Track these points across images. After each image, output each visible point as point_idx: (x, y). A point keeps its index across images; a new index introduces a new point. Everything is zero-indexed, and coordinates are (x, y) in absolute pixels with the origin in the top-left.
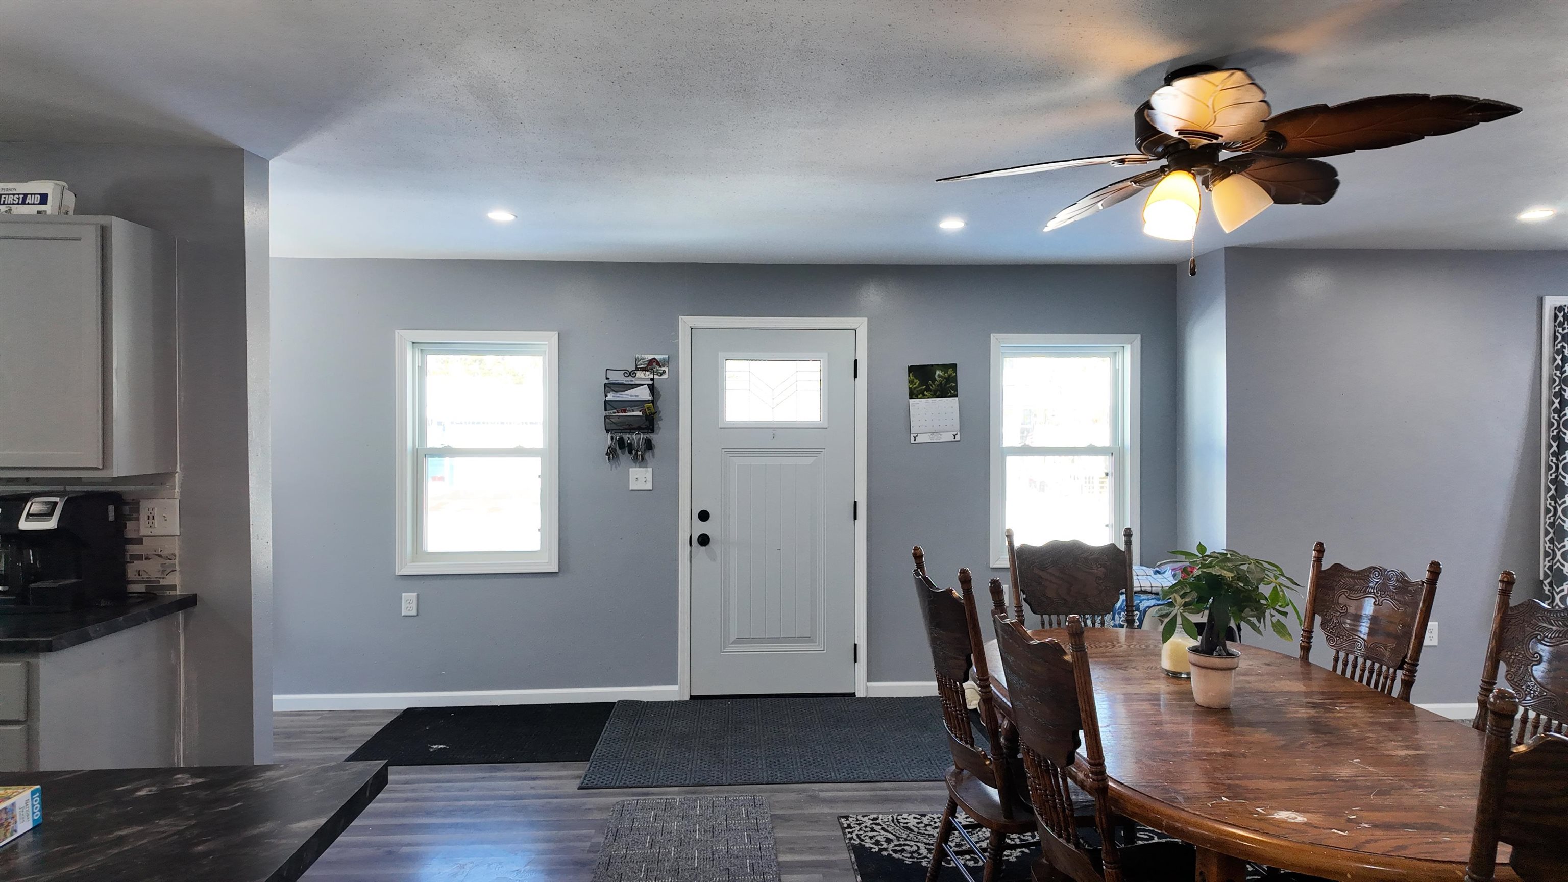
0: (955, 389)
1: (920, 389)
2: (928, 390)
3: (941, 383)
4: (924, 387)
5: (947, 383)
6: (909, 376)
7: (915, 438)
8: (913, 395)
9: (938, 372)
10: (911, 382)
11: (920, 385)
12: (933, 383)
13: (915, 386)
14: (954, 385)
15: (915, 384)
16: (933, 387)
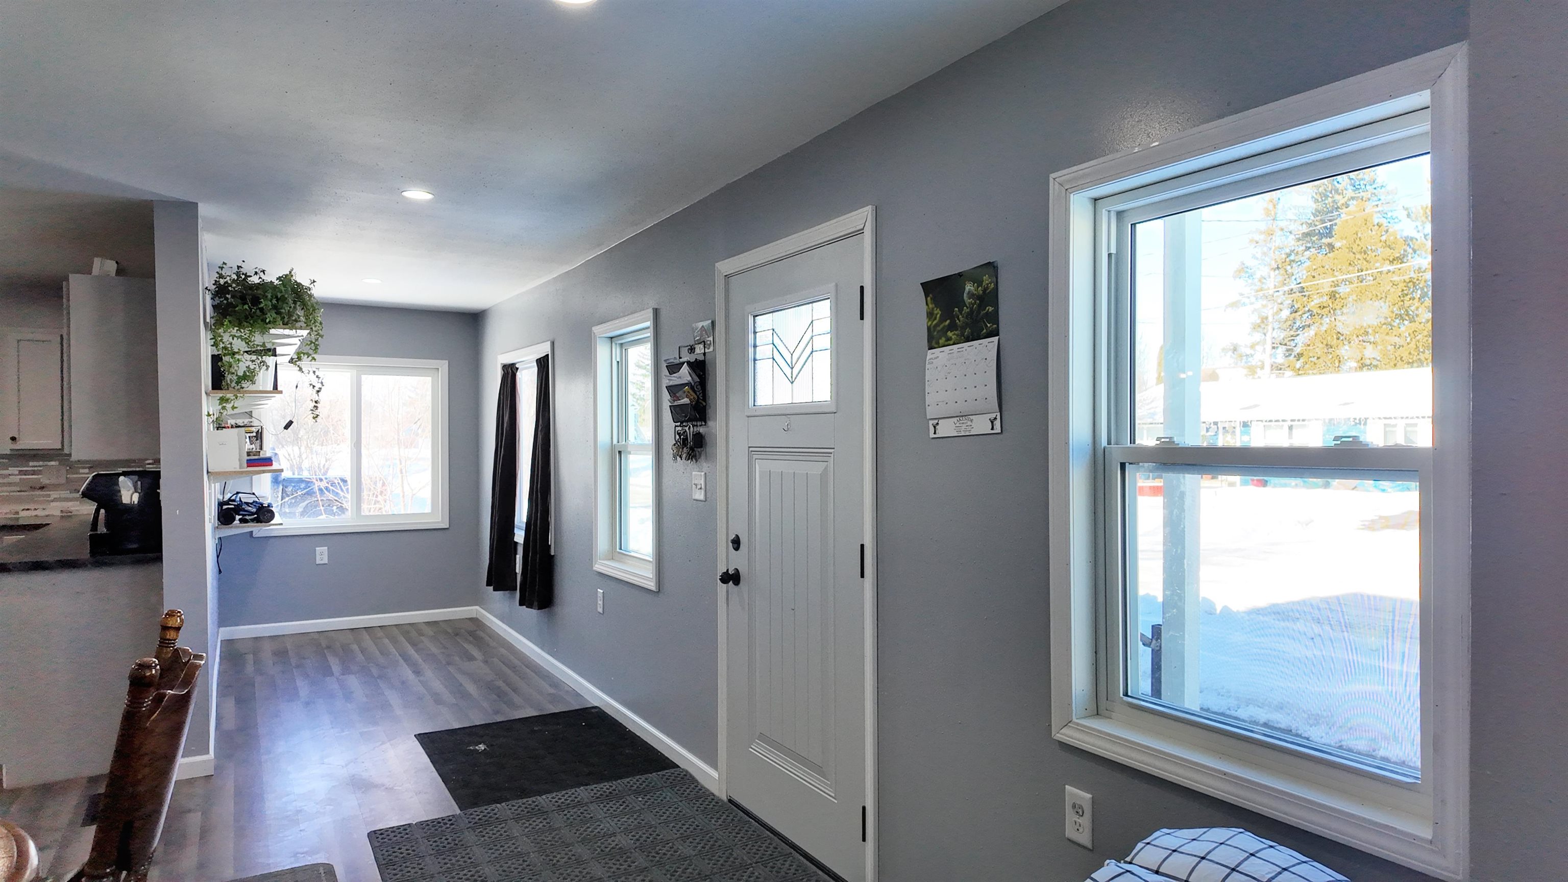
0: (994, 318)
1: (942, 326)
2: (953, 327)
3: (971, 309)
4: (948, 322)
5: (982, 306)
6: (927, 304)
7: (935, 427)
8: (933, 343)
9: (969, 287)
10: (930, 315)
11: (942, 320)
12: (961, 311)
13: (935, 322)
14: (991, 309)
15: (935, 319)
16: (961, 320)
